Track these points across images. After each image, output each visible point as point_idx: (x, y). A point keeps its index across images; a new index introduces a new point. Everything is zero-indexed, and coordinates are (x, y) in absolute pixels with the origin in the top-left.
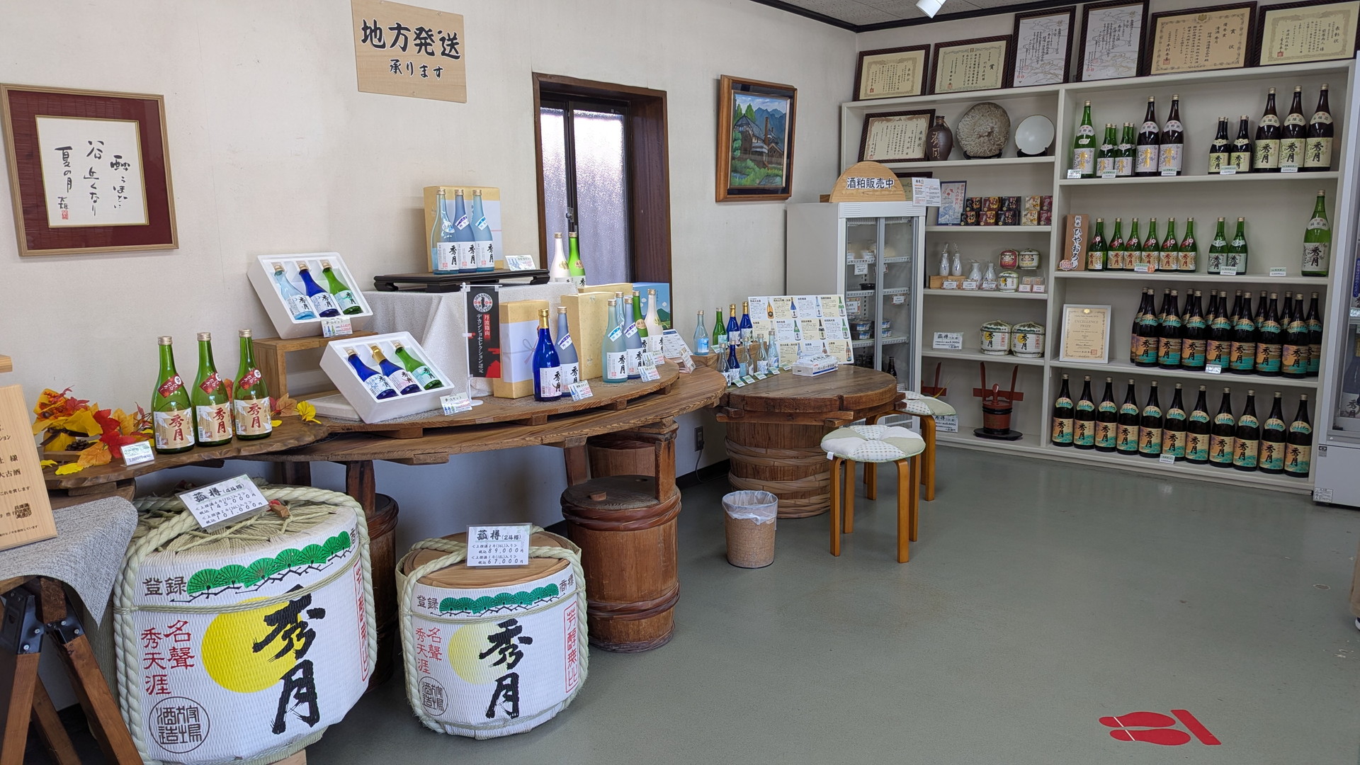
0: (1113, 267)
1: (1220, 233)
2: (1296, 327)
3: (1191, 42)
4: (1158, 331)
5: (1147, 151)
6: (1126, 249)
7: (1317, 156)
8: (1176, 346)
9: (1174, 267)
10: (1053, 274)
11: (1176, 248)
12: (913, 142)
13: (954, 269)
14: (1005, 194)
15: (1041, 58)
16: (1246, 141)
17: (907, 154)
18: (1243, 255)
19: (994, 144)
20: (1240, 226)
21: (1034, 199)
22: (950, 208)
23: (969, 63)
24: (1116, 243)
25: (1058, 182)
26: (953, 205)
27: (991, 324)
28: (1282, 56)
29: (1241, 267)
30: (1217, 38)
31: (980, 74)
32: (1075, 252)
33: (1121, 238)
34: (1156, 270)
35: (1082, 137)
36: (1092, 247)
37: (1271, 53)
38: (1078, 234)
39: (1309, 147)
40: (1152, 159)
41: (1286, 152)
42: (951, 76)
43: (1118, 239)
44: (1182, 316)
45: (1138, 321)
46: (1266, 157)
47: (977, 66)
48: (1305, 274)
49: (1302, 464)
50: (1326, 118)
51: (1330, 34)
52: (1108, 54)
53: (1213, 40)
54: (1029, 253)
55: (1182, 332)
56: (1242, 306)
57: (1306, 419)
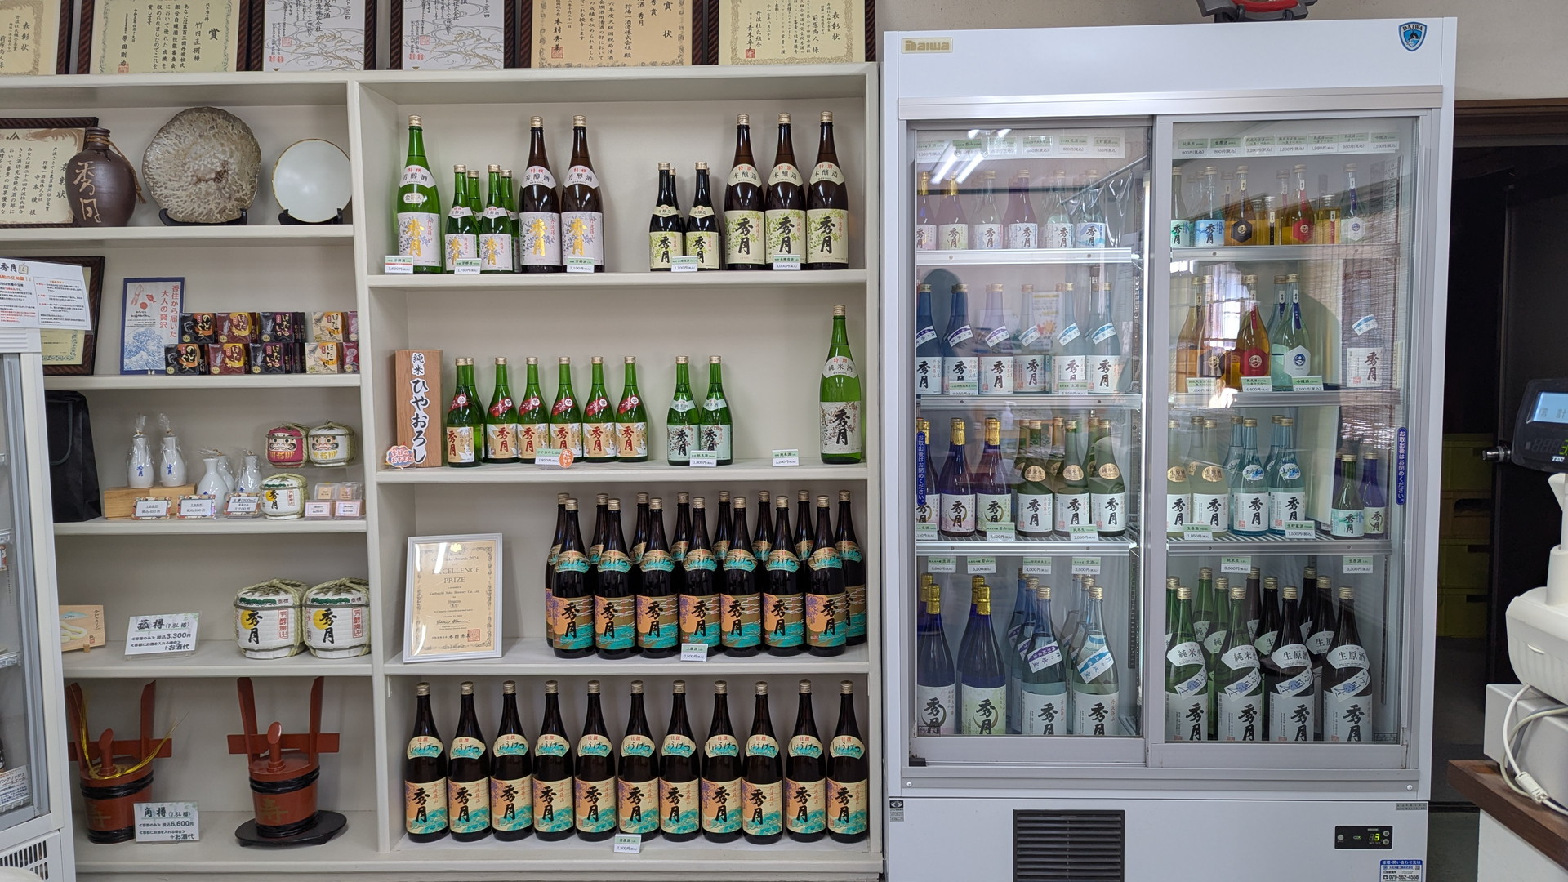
0: (499, 456)
1: (683, 388)
2: (823, 559)
3: (597, 18)
4: (592, 583)
5: (539, 225)
6: (520, 420)
7: (827, 242)
8: (624, 611)
9: (610, 452)
10: (374, 476)
11: (609, 415)
12: (46, 187)
13: (164, 471)
14: (262, 307)
15: (315, 25)
16: (708, 211)
17: (33, 212)
18: (725, 427)
19: (230, 198)
20: (715, 371)
21: (329, 317)
22: (149, 336)
23: (163, 21)
24: (500, 407)
25: (365, 280)
26: (157, 329)
27: (254, 591)
28: (754, 56)
29: (722, 451)
30: (641, 15)
31: (190, 47)
32: (419, 429)
33: (508, 397)
34: (577, 460)
35: (409, 188)
36: (452, 418)
37: (734, 50)
38: (421, 391)
39: (813, 225)
40: (548, 240)
41: (776, 236)
42: (124, 47)
43: (503, 398)
44: (632, 548)
45: (554, 561)
46: (745, 243)
47: (180, 30)
48: (829, 460)
49: (856, 817)
50: (835, 174)
51: (826, 25)
52: (448, 28)
53: (635, 19)
54: (326, 432)
55: (635, 583)
56: (730, 524)
57: (854, 732)
